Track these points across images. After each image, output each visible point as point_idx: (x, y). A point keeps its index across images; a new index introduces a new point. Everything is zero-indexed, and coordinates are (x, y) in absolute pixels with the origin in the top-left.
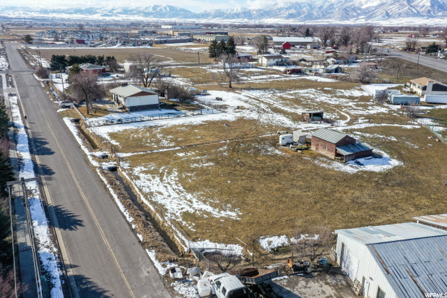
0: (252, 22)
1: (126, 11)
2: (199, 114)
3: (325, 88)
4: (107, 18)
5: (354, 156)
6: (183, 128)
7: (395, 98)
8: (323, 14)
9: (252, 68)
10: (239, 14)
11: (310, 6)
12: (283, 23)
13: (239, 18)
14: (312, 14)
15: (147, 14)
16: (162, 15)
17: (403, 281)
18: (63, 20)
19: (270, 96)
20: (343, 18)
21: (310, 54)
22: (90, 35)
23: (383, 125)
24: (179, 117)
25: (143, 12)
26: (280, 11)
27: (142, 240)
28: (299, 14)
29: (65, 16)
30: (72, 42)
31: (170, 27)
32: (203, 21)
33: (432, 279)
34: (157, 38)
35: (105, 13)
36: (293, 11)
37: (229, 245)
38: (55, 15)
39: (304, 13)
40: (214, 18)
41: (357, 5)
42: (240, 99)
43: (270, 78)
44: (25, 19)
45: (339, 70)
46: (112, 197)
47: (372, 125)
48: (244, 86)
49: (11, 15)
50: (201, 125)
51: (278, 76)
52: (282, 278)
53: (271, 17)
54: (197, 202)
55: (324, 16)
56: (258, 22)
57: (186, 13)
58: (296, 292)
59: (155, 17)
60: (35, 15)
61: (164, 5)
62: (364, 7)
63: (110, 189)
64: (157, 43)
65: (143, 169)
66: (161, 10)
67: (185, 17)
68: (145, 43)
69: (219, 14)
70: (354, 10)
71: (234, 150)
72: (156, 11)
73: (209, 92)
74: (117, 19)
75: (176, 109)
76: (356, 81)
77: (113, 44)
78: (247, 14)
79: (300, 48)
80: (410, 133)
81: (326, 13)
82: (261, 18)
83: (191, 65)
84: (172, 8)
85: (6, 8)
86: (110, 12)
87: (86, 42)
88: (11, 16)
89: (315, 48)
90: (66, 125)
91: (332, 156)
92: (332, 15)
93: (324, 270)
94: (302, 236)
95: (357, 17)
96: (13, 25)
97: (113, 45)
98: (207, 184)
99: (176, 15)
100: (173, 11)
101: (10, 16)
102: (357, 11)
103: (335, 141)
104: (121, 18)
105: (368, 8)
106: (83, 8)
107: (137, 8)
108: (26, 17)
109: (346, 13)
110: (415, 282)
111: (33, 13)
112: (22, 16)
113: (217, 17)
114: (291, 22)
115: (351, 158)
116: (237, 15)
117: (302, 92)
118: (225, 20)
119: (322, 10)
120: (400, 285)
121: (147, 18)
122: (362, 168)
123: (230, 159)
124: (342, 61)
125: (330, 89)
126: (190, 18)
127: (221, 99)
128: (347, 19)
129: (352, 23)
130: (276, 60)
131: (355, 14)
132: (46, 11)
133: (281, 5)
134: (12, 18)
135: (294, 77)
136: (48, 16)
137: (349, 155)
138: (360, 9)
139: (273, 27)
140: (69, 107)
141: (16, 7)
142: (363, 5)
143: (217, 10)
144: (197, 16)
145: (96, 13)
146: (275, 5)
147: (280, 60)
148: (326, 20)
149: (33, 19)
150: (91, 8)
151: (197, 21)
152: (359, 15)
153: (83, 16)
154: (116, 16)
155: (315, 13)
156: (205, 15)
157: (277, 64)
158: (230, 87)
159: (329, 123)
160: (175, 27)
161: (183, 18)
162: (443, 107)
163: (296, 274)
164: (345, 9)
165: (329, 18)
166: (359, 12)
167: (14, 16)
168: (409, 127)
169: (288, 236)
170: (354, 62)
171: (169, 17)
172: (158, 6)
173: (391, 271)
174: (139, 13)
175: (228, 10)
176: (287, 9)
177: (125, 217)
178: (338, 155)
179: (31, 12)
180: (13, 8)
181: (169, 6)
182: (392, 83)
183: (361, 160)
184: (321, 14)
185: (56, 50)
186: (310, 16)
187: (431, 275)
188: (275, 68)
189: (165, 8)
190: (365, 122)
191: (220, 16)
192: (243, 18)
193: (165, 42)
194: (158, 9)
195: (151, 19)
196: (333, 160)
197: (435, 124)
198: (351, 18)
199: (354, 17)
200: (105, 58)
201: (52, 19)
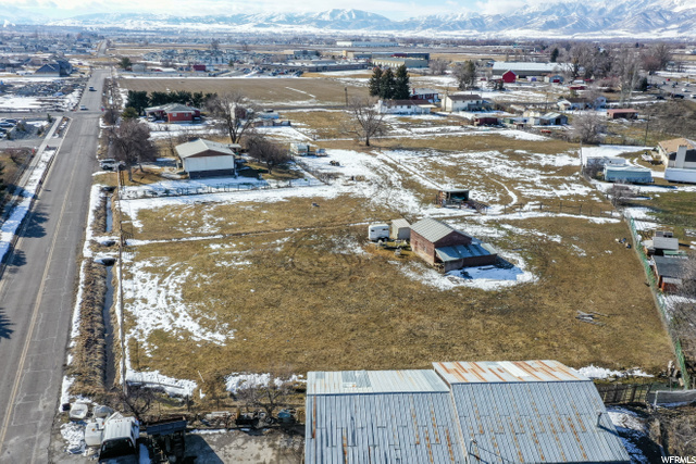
0: (485, 36)
1: (290, 20)
2: (287, 187)
3: (517, 151)
4: (262, 30)
5: (462, 264)
6: (250, 207)
7: (609, 171)
8: (605, 22)
9: (426, 113)
10: (465, 22)
11: (584, 9)
12: (536, 37)
13: (464, 29)
14: (586, 22)
15: (320, 24)
16: (344, 24)
17: (327, 451)
18: (198, 32)
19: (418, 161)
20: (638, 28)
21: (544, 90)
22: (219, 58)
23: (561, 215)
24: (255, 189)
25: (316, 21)
26: (532, 18)
27: (69, 363)
28: (563, 22)
29: (203, 27)
30: (188, 69)
31: (349, 44)
32: (407, 34)
33: (372, 452)
34: (314, 62)
35: (260, 22)
36: (554, 18)
37: (180, 381)
38: (189, 25)
39: (572, 20)
40: (424, 28)
41: (665, 5)
42: (368, 165)
43: (443, 131)
44: (145, 31)
45: (562, 121)
46: (74, 301)
47: (543, 215)
48: (389, 144)
49: (129, 25)
50: (279, 203)
51: (458, 128)
52: (217, 432)
53: (515, 28)
54: (185, 317)
55: (606, 25)
56: (493, 35)
57: (381, 22)
58: (220, 454)
59: (332, 28)
60: (161, 25)
61: (348, 10)
62: (677, 10)
63: (81, 291)
64: (311, 70)
65: (148, 264)
66: (343, 17)
67: (379, 28)
68: (292, 70)
69: (433, 23)
70: (660, 14)
71: (295, 245)
72: (337, 19)
73: (328, 152)
74: (275, 30)
75: (258, 179)
76: (576, 141)
77: (246, 71)
78: (478, 23)
79: (533, 80)
80: (591, 231)
81: (608, 21)
82: (500, 30)
83: (335, 108)
84: (359, 14)
85: (123, 16)
86: (267, 20)
87: (207, 68)
88: (129, 27)
89: (555, 81)
90: (89, 196)
91: (430, 260)
92: (620, 24)
93: (282, 427)
94: (294, 376)
95: (664, 26)
96: (123, 40)
97: (246, 73)
98: (218, 292)
99: (366, 24)
100: (362, 18)
101: (126, 28)
102: (665, 16)
103: (434, 239)
104: (283, 30)
105: (684, 13)
106: (229, 15)
107: (307, 14)
108: (148, 29)
109: (645, 21)
110: (344, 453)
111: (158, 23)
112: (143, 27)
113: (428, 27)
114: (550, 35)
115: (455, 265)
116: (462, 25)
117: (473, 157)
118: (442, 32)
119: (605, 14)
120: (319, 456)
121: (322, 30)
122: (468, 283)
123: (281, 256)
124: (581, 105)
125: (524, 152)
126: (386, 29)
127: (338, 164)
128: (647, 30)
129: (655, 37)
130: (469, 102)
131: (661, 21)
132: (176, 20)
133: (533, 8)
134: (128, 31)
135: (484, 130)
136: (178, 26)
137: (451, 262)
138: (670, 13)
139: (515, 44)
140: (111, 169)
141: (135, 15)
142: (676, 6)
143: (431, 17)
144: (398, 26)
145: (247, 22)
146: (525, 7)
147: (474, 102)
148: (609, 32)
149: (157, 31)
150: (239, 15)
151: (396, 34)
152: (667, 23)
153: (227, 26)
154: (276, 26)
155: (591, 20)
156: (411, 25)
157: (469, 109)
158: (368, 144)
159: (474, 208)
160: (358, 43)
161: (375, 29)
162: (689, 189)
163: (239, 429)
164: (644, 14)
165: (616, 28)
166: (668, 18)
167: (132, 28)
168: (600, 220)
169: (273, 376)
170: (603, 107)
171: (354, 28)
172: (338, 11)
173: (318, 436)
174: (309, 21)
175: (447, 16)
176: (544, 14)
177: (70, 330)
178: (437, 260)
179: (155, 21)
180: (132, 16)
181: (355, 11)
182: (637, 145)
183: (471, 271)
184: (600, 22)
185: (157, 80)
186: (581, 26)
187: (375, 447)
188: (462, 114)
189: (350, 14)
190: (534, 210)
191: (433, 26)
192: (471, 29)
193: (325, 69)
194: (339, 15)
195: (327, 31)
196: (431, 268)
197: (649, 217)
198: (654, 28)
199: (659, 26)
200: (204, 96)
201: (182, 32)
